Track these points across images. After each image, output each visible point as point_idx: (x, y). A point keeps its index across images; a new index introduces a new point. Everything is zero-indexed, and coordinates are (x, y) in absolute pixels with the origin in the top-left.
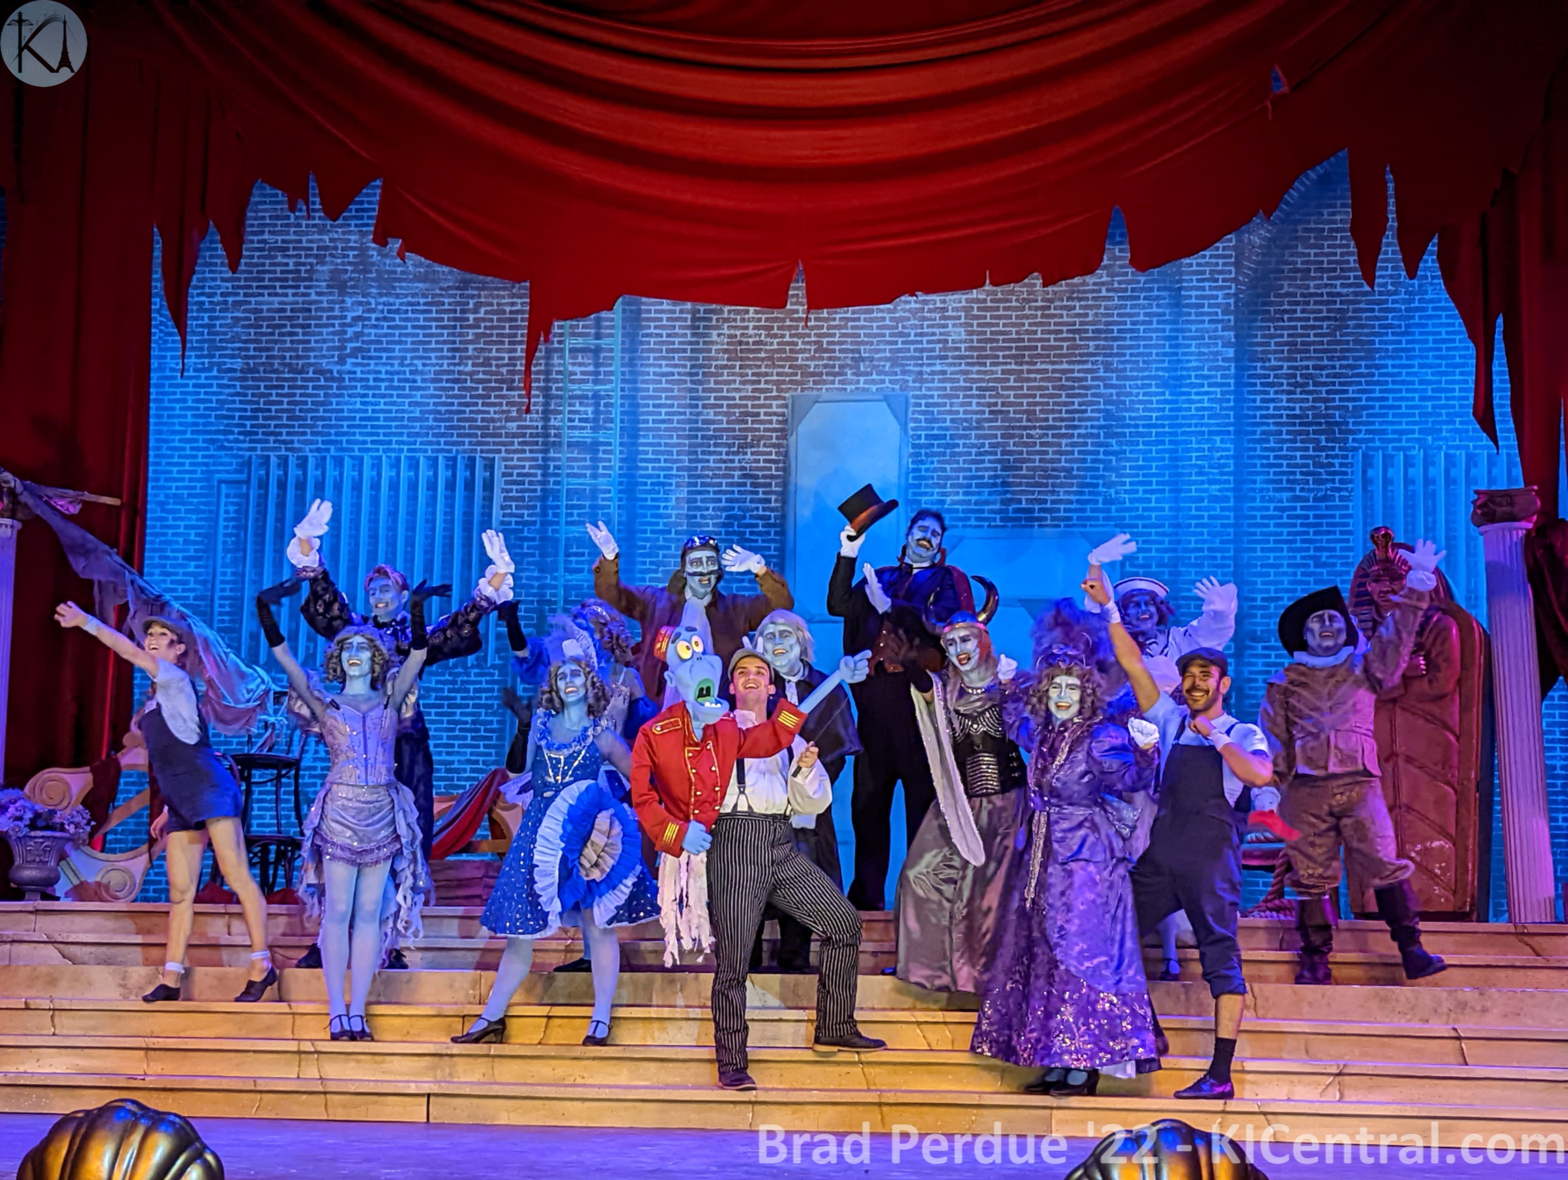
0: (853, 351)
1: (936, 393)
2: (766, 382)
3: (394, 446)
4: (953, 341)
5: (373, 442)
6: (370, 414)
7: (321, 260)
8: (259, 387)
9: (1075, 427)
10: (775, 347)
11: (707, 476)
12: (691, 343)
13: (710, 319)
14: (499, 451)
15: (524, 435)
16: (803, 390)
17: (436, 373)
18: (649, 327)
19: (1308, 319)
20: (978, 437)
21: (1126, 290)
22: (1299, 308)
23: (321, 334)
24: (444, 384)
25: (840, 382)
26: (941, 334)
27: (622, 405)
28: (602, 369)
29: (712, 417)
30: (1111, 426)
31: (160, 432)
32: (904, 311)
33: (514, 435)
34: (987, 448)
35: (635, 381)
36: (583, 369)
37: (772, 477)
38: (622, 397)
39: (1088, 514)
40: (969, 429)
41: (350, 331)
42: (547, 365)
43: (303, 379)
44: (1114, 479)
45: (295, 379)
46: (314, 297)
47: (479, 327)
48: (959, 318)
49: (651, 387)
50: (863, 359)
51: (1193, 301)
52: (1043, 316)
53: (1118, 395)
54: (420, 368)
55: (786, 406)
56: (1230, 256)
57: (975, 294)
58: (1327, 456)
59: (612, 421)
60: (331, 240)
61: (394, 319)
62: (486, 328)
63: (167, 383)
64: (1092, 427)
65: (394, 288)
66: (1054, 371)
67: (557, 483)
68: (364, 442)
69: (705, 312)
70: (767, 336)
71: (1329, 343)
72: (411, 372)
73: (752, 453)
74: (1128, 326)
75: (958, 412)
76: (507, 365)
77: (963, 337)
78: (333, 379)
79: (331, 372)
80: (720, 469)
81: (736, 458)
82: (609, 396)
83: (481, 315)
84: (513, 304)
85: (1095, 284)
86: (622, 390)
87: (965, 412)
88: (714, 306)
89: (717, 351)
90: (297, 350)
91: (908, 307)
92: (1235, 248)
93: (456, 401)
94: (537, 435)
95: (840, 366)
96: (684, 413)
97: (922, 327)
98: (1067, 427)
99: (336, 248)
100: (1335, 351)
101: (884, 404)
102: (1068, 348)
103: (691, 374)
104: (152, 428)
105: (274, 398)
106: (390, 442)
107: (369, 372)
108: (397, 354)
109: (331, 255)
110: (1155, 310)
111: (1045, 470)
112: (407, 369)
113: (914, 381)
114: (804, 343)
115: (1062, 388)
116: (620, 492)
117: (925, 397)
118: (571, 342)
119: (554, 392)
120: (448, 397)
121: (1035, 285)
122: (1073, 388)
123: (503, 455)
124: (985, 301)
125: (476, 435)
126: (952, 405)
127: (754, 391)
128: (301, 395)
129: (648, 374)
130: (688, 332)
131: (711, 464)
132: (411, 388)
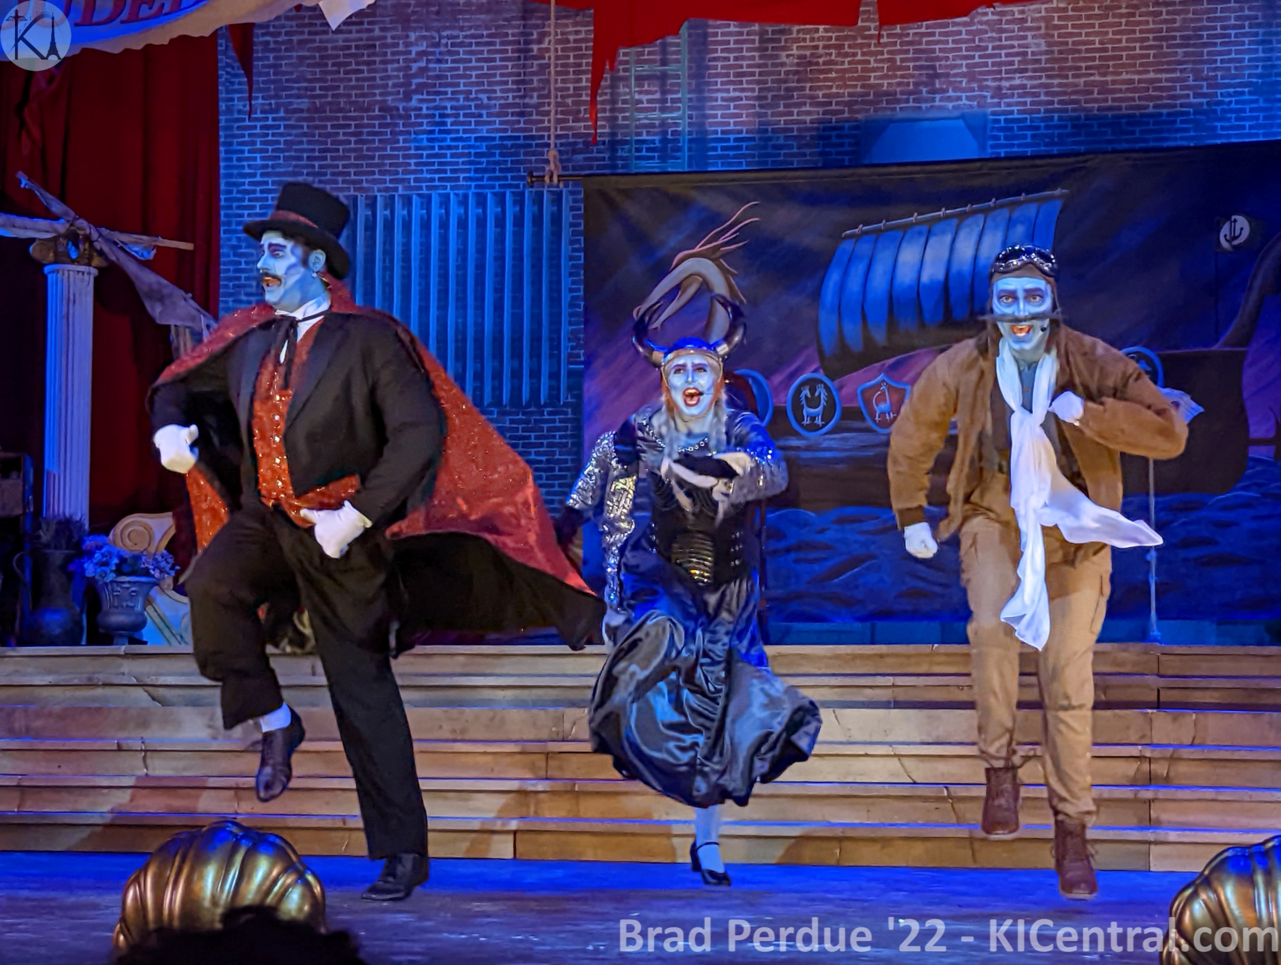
0: (927, 68)
1: (1015, 109)
2: (837, 103)
3: (461, 183)
4: (1033, 53)
5: (440, 179)
6: (437, 151)
8: (325, 127)
10: (846, 66)
12: (759, 66)
13: (779, 40)
15: (591, 167)
16: (875, 110)
17: (502, 106)
18: (716, 51)
23: (385, 70)
24: (509, 118)
25: (915, 100)
26: (1020, 46)
27: (690, 133)
28: (669, 97)
29: (781, 142)
31: (231, 175)
32: (981, 23)
33: (581, 168)
35: (702, 108)
36: (650, 97)
38: (690, 124)
41: (415, 66)
42: (612, 94)
43: (369, 118)
45: (362, 118)
47: (543, 58)
48: (1039, 28)
49: (719, 113)
50: (938, 76)
52: (1127, 24)
53: (1209, 104)
54: (485, 101)
55: (858, 128)
57: (1055, 3)
59: (679, 149)
61: (458, 53)
62: (550, 58)
63: (236, 125)
64: (1183, 138)
65: (458, 20)
66: (1140, 81)
68: (433, 180)
69: (774, 32)
70: (838, 55)
72: (477, 106)
74: (1219, 31)
75: (1038, 128)
76: (573, 96)
78: (400, 117)
79: (398, 109)
82: (676, 124)
83: (546, 45)
84: (577, 32)
86: (690, 117)
87: (1047, 127)
88: (782, 26)
89: (787, 73)
90: (362, 87)
91: (985, 18)
93: (522, 135)
94: (604, 167)
95: (914, 83)
96: (754, 139)
97: (1000, 39)
101: (960, 122)
102: (1155, 56)
103: (759, 98)
104: (222, 171)
105: (341, 137)
106: (457, 179)
107: (435, 108)
108: (462, 88)
110: (1246, 12)
112: (473, 104)
113: (992, 97)
114: (876, 61)
115: (1150, 98)
117: (1004, 113)
118: (637, 70)
119: (620, 122)
120: (513, 130)
122: (1162, 97)
124: (1066, 9)
126: (1032, 120)
128: (369, 134)
129: (716, 100)
130: (757, 54)
132: (477, 123)
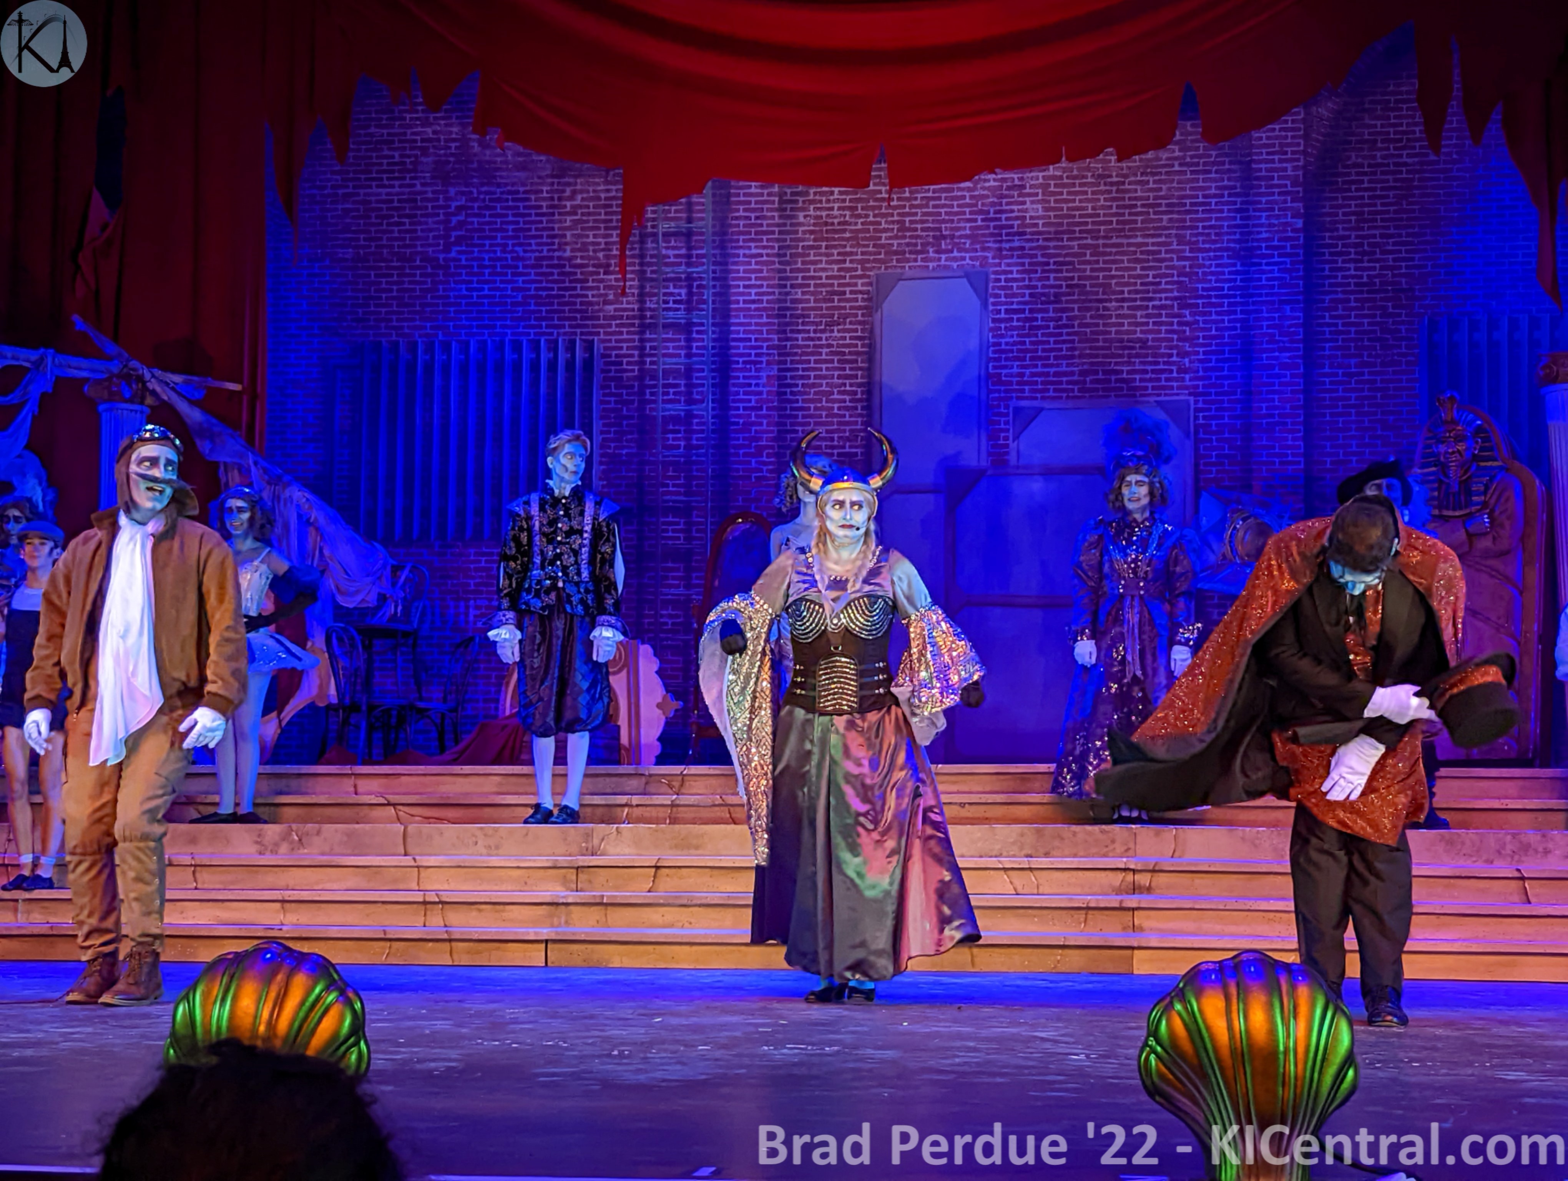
0: (933, 229)
1: (1015, 269)
2: (851, 261)
3: (498, 330)
4: (1031, 218)
5: (478, 327)
6: (475, 300)
7: (424, 151)
8: (369, 276)
9: (1151, 299)
10: (859, 227)
11: (796, 354)
12: (778, 225)
13: (797, 202)
14: (598, 334)
15: (622, 317)
16: (886, 268)
17: (536, 259)
18: (738, 210)
19: (1375, 189)
20: (1055, 310)
21: (1198, 164)
22: (1366, 178)
23: (426, 223)
24: (544, 270)
25: (923, 260)
26: (1019, 211)
27: (714, 287)
28: (694, 252)
29: (799, 296)
30: (1185, 297)
31: (277, 320)
32: (983, 188)
33: (614, 318)
34: (1064, 322)
35: (726, 264)
36: (676, 252)
37: (858, 353)
38: (714, 279)
39: (1163, 383)
40: (1049, 303)
41: (454, 220)
42: (641, 249)
43: (411, 268)
44: (1188, 349)
45: (403, 268)
46: (419, 188)
47: (576, 214)
48: (1037, 194)
49: (741, 268)
50: (944, 237)
51: (1263, 173)
52: (1118, 191)
53: (1191, 267)
54: (521, 254)
55: (870, 284)
56: (1299, 129)
57: (1051, 171)
58: (1394, 323)
59: (705, 302)
60: (434, 132)
61: (495, 208)
62: (583, 214)
63: (282, 273)
64: (1166, 299)
65: (495, 177)
66: (1129, 245)
67: (652, 363)
68: (471, 327)
69: (792, 194)
70: (851, 216)
71: (1395, 212)
72: (513, 259)
73: (839, 331)
74: (1201, 200)
75: (1036, 287)
76: (603, 250)
77: (1041, 213)
78: (439, 267)
79: (438, 259)
80: (808, 346)
81: (824, 336)
82: (701, 279)
83: (578, 202)
84: (608, 191)
85: (1168, 159)
86: (714, 272)
87: (1044, 286)
88: (800, 188)
89: (804, 232)
90: (404, 239)
91: (987, 185)
92: (1304, 121)
93: (555, 286)
94: (634, 317)
95: (922, 245)
96: (774, 293)
97: (1001, 204)
98: (1142, 299)
99: (439, 140)
100: (1401, 219)
101: (965, 280)
102: (1143, 222)
103: (778, 255)
105: (384, 286)
106: (495, 327)
107: (473, 259)
108: (499, 241)
109: (434, 147)
110: (1226, 183)
111: (1122, 340)
112: (509, 256)
113: (993, 258)
114: (886, 222)
115: (1137, 261)
116: (713, 370)
117: (1005, 272)
118: (664, 227)
119: (649, 275)
120: (548, 282)
121: (1110, 161)
122: (1148, 261)
123: (602, 337)
124: (1061, 178)
125: (575, 319)
126: (1030, 279)
127: (839, 270)
128: (410, 283)
130: (776, 214)
131: (800, 342)
132: (513, 275)
